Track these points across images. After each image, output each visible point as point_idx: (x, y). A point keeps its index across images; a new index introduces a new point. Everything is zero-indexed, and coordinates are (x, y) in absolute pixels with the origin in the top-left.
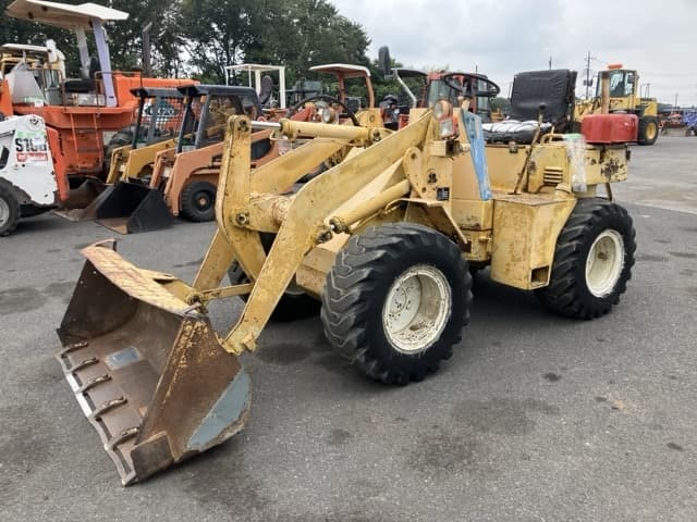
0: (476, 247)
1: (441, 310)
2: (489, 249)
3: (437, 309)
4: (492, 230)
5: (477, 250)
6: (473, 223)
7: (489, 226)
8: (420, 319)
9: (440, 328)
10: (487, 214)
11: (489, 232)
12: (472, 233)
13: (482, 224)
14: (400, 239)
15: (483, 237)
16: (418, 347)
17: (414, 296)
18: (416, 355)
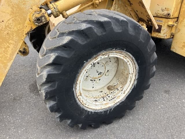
0: (164, 29)
1: (129, 80)
2: (173, 31)
3: (127, 78)
4: (178, 18)
5: (165, 31)
6: (166, 13)
7: (176, 15)
8: (115, 82)
9: (126, 92)
10: (176, 7)
11: (176, 19)
12: (164, 20)
13: (171, 14)
14: (89, 26)
15: (171, 23)
16: (108, 106)
17: (112, 67)
18: (106, 112)
